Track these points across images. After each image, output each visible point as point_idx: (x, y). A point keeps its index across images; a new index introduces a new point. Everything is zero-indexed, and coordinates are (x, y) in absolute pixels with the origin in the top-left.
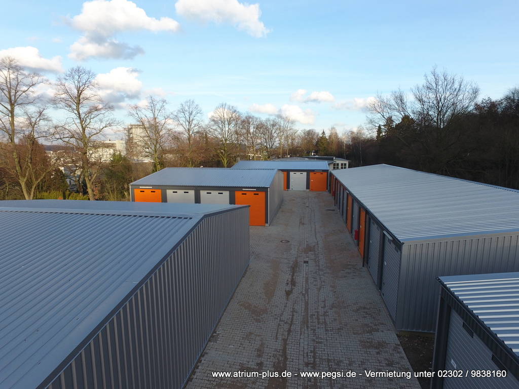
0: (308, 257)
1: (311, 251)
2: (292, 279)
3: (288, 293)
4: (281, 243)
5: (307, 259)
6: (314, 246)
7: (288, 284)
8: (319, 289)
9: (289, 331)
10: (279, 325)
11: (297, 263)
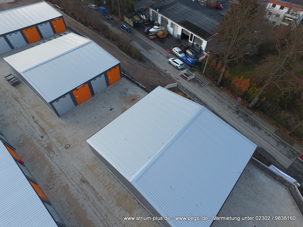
0: (44, 141)
3: (33, 117)
6: (50, 154)
7: (37, 120)
9: (23, 108)
10: (26, 107)
11: (45, 134)
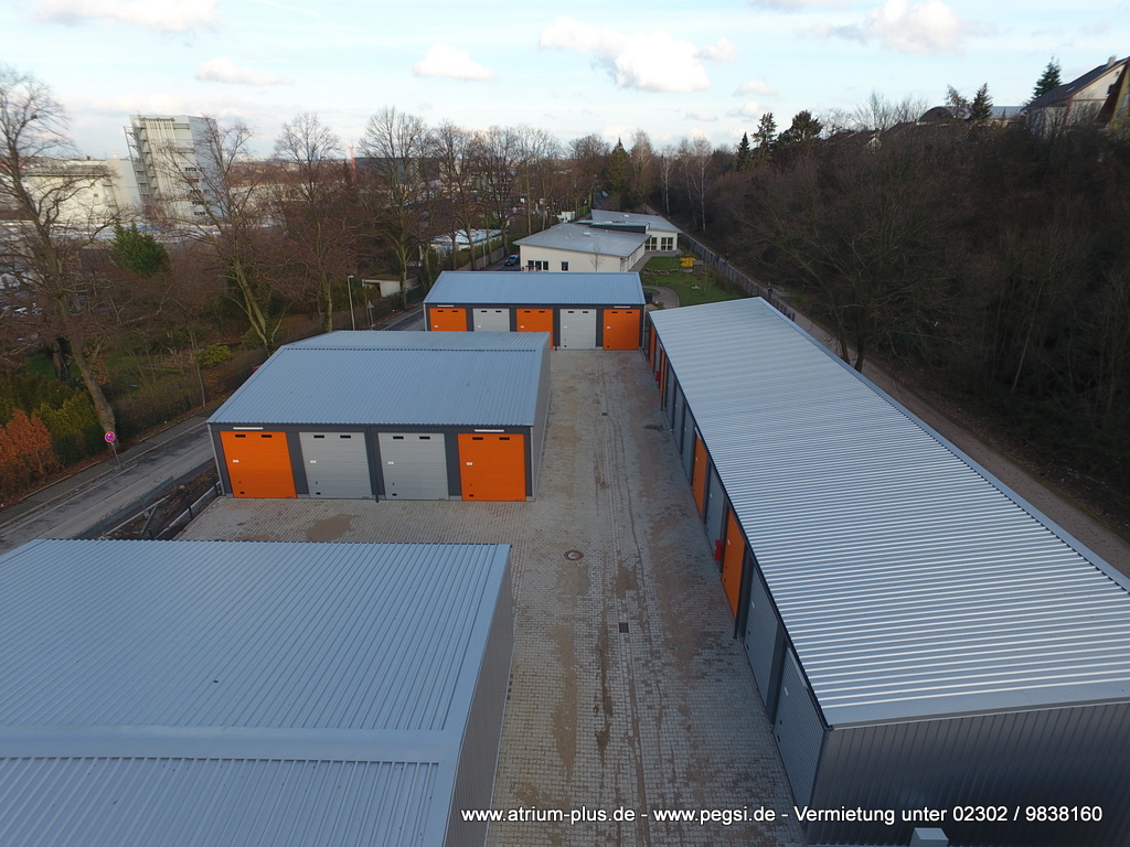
0: (625, 611)
1: (629, 588)
2: (605, 691)
3: (603, 739)
4: (567, 562)
5: (625, 615)
6: (634, 567)
7: (596, 709)
8: (659, 720)
11: (606, 631)
